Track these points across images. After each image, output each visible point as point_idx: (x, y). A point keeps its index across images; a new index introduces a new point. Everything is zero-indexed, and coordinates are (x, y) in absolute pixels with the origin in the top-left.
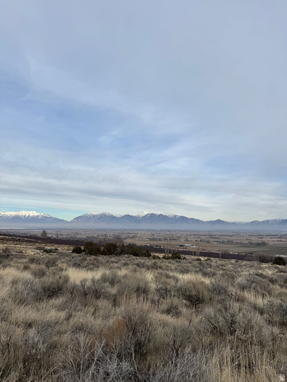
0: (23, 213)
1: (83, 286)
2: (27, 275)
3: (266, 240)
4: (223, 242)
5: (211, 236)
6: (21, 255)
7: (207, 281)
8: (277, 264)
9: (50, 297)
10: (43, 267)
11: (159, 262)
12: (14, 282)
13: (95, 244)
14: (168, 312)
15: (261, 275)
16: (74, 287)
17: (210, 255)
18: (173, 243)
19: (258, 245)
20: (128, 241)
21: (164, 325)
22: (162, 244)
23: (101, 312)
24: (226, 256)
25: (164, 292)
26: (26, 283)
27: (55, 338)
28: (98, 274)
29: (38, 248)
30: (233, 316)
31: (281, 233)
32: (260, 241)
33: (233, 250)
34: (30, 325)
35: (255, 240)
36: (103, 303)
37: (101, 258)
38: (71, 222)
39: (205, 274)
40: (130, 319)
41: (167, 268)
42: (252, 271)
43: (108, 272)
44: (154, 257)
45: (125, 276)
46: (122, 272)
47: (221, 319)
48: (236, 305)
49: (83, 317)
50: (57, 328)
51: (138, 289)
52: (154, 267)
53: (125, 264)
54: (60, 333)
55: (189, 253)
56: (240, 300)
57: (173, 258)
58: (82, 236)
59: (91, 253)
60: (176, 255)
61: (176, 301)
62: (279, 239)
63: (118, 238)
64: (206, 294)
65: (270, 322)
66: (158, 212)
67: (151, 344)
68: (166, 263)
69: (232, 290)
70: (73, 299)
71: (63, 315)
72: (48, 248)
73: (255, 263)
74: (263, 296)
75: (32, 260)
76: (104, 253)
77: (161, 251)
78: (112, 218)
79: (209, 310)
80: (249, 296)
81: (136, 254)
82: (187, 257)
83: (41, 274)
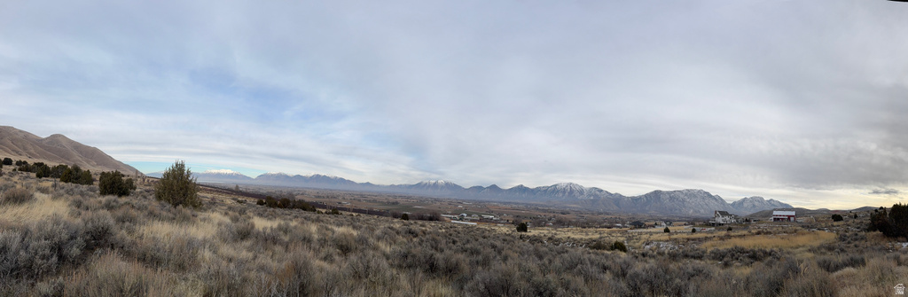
0: (223, 171)
1: (264, 233)
2: (227, 220)
3: (398, 200)
4: (370, 201)
5: (362, 196)
6: (222, 203)
7: (355, 233)
8: (404, 219)
9: (242, 239)
10: (237, 214)
11: (321, 216)
12: (220, 224)
13: (273, 199)
14: (325, 259)
15: (391, 228)
16: (258, 233)
17: (360, 211)
18: (333, 200)
19: (393, 203)
20: (298, 198)
21: (321, 270)
22: (325, 201)
23: (277, 257)
24: (371, 212)
25: (323, 242)
26: (227, 226)
27: (246, 274)
28: (275, 224)
29: (233, 199)
30: (368, 262)
32: (394, 200)
33: (376, 208)
34: (230, 260)
35: (392, 200)
36: (278, 248)
37: (278, 211)
38: (256, 179)
39: (354, 227)
40: (297, 265)
41: (328, 222)
42: (387, 225)
43: (282, 222)
44: (319, 212)
45: (295, 227)
46: (293, 224)
47: (361, 265)
48: (371, 252)
49: (264, 259)
50: (247, 265)
51: (304, 239)
52: (318, 220)
53: (296, 217)
54: (249, 270)
55: (345, 209)
56: (375, 248)
57: (332, 214)
58: (263, 191)
59: (270, 206)
60: (335, 211)
61: (331, 250)
63: (291, 194)
64: (353, 244)
65: (392, 266)
66: (322, 174)
67: (311, 286)
68: (327, 217)
69: (371, 240)
70: (257, 243)
71: (250, 255)
72: (240, 199)
73: (390, 219)
74: (391, 244)
75: (230, 208)
76: (280, 207)
77: (324, 207)
78: (286, 177)
79: (353, 257)
80: (382, 246)
81: (304, 209)
82: (343, 212)
83: (235, 220)
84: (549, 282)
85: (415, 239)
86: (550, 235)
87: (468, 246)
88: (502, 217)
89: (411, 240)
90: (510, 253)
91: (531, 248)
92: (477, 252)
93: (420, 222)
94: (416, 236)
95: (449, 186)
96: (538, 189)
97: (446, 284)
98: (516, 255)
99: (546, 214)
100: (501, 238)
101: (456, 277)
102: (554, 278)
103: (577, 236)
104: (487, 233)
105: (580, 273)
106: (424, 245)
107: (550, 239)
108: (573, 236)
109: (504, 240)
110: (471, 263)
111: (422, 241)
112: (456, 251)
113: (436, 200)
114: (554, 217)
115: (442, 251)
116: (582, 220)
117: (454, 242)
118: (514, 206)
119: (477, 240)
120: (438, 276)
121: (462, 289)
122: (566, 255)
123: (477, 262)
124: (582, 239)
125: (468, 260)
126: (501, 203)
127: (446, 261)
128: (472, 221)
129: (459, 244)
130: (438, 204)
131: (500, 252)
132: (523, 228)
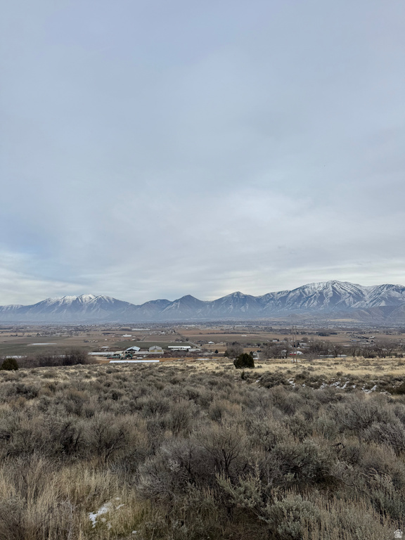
8: (6, 369)
31: (18, 325)
62: (15, 334)
84: (312, 451)
85: (31, 403)
86: (300, 371)
87: (144, 400)
88: (206, 346)
89: (22, 405)
90: (226, 404)
91: (267, 394)
92: (163, 409)
93: (44, 370)
94: (35, 395)
95: (102, 303)
96: (270, 297)
97: (100, 467)
98: (238, 407)
99: (288, 337)
100: (206, 380)
101: (119, 455)
102: (322, 444)
103: (359, 372)
104: (179, 375)
105: (379, 437)
106: (51, 409)
107: (299, 377)
108: (347, 372)
109: (212, 384)
110: (151, 428)
111: (47, 403)
112: (121, 412)
113: (77, 329)
114: (305, 340)
115: (90, 414)
116: (363, 344)
117: (115, 397)
118: (225, 327)
119: (161, 388)
120: (82, 458)
121: (133, 471)
122: (340, 405)
123: (163, 425)
124: (368, 377)
125: (144, 423)
126: (202, 324)
127: (99, 430)
128: (150, 357)
129: (125, 398)
130: (83, 335)
131: (205, 404)
132: (246, 361)
